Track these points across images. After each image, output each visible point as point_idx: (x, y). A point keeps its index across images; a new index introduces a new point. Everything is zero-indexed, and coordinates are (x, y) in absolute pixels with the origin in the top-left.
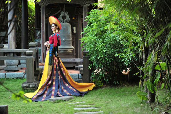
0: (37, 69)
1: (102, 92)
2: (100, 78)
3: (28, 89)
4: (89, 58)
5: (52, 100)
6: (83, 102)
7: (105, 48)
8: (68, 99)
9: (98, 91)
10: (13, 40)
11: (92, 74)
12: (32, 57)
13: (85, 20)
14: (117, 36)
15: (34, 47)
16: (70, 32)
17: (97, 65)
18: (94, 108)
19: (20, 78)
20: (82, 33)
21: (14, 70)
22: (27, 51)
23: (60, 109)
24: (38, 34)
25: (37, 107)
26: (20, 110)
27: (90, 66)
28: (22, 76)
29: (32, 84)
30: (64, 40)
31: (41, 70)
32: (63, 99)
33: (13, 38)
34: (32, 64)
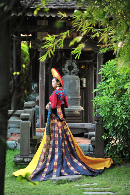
0: (34, 137)
1: (121, 172)
2: (118, 152)
3: (21, 164)
4: (104, 124)
5: (55, 180)
6: (95, 184)
7: (125, 113)
8: (76, 180)
9: (115, 169)
11: (107, 145)
12: (29, 121)
13: (99, 74)
15: (31, 109)
16: (78, 88)
17: (114, 134)
18: (109, 193)
19: (11, 149)
20: (95, 90)
22: (22, 114)
23: (65, 193)
24: (34, 88)
25: (35, 189)
26: (14, 192)
27: (104, 135)
28: (14, 147)
29: (28, 158)
30: (70, 99)
31: (40, 138)
32: (68, 179)
34: (28, 131)
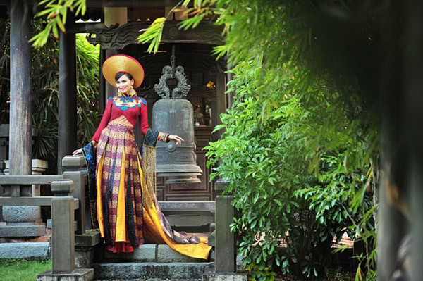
2: (265, 260)
4: (233, 199)
7: (274, 173)
10: (22, 149)
11: (241, 245)
12: (69, 197)
14: (298, 139)
15: (78, 170)
16: (189, 125)
17: (254, 220)
19: (40, 259)
20: (217, 128)
21: (25, 235)
22: (54, 182)
27: (234, 222)
28: (46, 254)
29: (67, 276)
30: (171, 149)
33: (22, 143)
34: (68, 217)
